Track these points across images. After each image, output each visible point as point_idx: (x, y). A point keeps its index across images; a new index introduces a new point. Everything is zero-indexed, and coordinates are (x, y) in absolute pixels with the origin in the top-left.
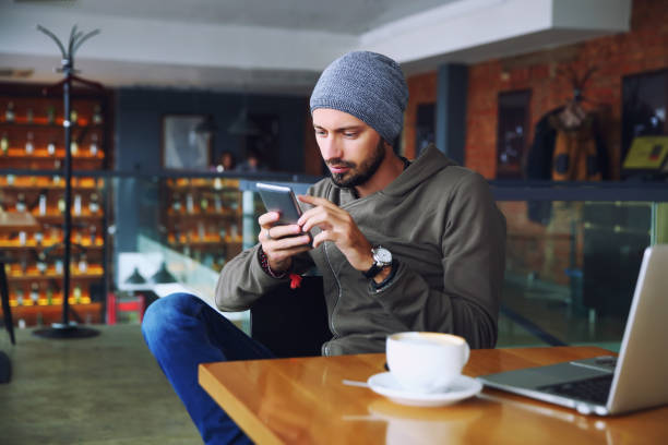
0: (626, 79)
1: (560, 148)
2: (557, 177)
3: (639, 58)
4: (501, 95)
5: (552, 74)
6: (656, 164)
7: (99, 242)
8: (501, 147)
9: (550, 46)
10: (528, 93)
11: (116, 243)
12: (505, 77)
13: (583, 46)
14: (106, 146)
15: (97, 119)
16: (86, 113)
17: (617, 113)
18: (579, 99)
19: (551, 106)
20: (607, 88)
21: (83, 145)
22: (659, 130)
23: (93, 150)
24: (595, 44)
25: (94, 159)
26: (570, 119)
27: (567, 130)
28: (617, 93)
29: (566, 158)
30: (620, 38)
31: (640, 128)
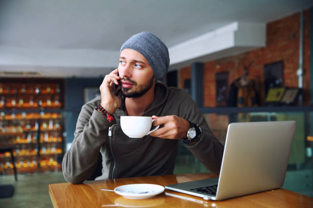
0: (266, 66)
1: (240, 94)
2: (240, 106)
3: (270, 57)
4: (217, 74)
5: (236, 65)
6: (278, 99)
7: (60, 140)
8: (217, 95)
9: (235, 54)
10: (226, 73)
11: (67, 140)
12: (218, 67)
13: (248, 53)
14: (62, 101)
15: (58, 90)
16: (53, 88)
17: (263, 79)
18: (247, 74)
19: (236, 77)
20: (258, 69)
21: (53, 101)
22: (279, 86)
23: (57, 103)
24: (253, 52)
25: (57, 107)
26: (243, 83)
27: (243, 87)
28: (262, 72)
29: (243, 99)
30: (262, 49)
31: (272, 85)
